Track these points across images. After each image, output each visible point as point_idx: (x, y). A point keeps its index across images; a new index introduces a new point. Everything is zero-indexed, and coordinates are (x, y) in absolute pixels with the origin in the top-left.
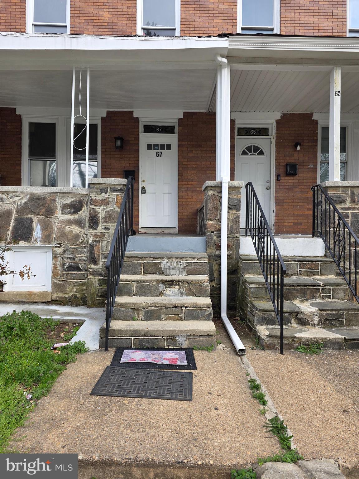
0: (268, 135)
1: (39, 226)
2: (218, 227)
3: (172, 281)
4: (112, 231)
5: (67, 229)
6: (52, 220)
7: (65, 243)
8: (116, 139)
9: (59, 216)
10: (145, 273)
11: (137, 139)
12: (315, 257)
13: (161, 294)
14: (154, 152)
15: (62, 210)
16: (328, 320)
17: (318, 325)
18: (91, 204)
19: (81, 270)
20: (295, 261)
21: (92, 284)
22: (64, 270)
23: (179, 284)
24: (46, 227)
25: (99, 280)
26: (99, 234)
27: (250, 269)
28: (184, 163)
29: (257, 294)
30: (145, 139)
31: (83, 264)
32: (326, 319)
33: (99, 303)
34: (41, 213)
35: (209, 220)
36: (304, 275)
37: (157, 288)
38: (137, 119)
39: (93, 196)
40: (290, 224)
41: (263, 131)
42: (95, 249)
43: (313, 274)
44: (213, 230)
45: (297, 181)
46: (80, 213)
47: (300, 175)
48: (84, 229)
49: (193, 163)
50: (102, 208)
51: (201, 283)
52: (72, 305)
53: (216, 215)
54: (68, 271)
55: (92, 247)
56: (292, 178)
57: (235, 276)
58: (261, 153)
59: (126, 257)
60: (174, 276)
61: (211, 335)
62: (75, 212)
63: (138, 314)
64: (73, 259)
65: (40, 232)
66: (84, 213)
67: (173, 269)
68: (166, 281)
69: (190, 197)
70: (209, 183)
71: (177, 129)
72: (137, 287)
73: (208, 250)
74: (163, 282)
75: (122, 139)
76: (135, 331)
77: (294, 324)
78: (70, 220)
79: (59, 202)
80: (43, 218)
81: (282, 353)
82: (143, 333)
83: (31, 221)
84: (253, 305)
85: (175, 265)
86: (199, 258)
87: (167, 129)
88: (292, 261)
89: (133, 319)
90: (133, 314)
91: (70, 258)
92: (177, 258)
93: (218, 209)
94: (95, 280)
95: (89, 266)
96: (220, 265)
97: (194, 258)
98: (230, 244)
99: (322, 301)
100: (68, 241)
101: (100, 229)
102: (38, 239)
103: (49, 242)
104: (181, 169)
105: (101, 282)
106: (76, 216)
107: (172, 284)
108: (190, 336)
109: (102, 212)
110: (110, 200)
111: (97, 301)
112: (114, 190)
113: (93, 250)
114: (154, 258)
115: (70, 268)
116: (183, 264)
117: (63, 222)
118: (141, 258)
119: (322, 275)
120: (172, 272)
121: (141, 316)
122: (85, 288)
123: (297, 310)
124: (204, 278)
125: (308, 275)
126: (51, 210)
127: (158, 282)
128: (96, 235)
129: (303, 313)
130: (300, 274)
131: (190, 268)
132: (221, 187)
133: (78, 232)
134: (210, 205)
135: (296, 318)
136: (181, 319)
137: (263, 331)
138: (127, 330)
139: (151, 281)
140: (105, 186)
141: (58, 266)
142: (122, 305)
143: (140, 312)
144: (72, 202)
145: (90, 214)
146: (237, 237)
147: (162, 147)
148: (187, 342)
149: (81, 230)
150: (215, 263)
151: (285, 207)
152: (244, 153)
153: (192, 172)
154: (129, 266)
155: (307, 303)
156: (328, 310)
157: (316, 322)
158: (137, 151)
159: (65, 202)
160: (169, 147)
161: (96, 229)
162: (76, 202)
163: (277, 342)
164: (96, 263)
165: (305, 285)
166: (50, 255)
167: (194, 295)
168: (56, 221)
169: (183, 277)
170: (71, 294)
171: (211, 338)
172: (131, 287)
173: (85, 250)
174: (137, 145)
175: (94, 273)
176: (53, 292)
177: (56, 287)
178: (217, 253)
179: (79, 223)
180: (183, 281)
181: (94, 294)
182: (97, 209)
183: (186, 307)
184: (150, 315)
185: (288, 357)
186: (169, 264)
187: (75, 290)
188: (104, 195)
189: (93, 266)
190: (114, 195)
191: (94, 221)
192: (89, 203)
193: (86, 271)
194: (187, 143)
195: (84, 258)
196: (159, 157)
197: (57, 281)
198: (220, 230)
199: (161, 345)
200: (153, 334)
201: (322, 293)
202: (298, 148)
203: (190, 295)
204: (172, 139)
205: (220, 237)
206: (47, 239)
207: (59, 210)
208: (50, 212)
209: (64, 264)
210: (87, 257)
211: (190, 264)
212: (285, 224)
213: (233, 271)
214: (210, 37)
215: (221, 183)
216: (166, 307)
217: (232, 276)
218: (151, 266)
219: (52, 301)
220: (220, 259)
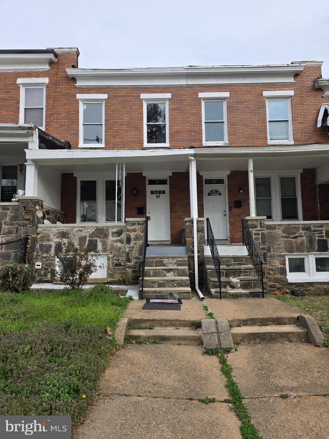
0: (223, 183)
1: (100, 244)
2: (192, 241)
3: (170, 269)
4: (138, 245)
5: (115, 245)
6: (107, 240)
7: (114, 252)
8: (133, 189)
9: (111, 238)
10: (156, 266)
11: (145, 188)
12: (243, 256)
13: (165, 276)
14: (155, 195)
15: (112, 235)
16: (244, 285)
17: (240, 288)
18: (127, 231)
19: (122, 266)
20: (231, 258)
21: (128, 273)
22: (113, 266)
23: (173, 271)
24: (104, 244)
25: (132, 271)
26: (131, 247)
27: (209, 263)
28: (173, 202)
29: (212, 275)
30: (149, 188)
31: (123, 263)
32: (243, 285)
33: (132, 283)
34: (102, 237)
35: (187, 238)
36: (237, 265)
37: (163, 273)
38: (145, 177)
39: (128, 227)
40: (239, 237)
41: (220, 181)
42: (130, 254)
43: (241, 264)
44: (190, 243)
45: (242, 211)
46: (121, 236)
47: (244, 207)
48: (123, 244)
49: (179, 202)
50: (133, 233)
51: (184, 270)
52: (118, 284)
53: (191, 235)
54: (116, 266)
55: (128, 253)
56: (239, 209)
57: (202, 267)
58: (220, 194)
59: (147, 258)
60: (171, 267)
61: (189, 293)
62: (119, 236)
63: (155, 284)
64: (118, 260)
65: (101, 247)
66: (123, 236)
67: (170, 263)
68: (167, 269)
69: (178, 222)
70: (187, 219)
71: (168, 182)
72: (153, 272)
73: (188, 253)
74: (166, 270)
75: (136, 189)
76: (154, 291)
77: (229, 288)
78: (116, 240)
79: (111, 231)
80: (102, 239)
81: (221, 299)
82: (158, 292)
83: (96, 241)
84: (209, 280)
85: (171, 261)
86: (183, 258)
87: (162, 182)
88: (230, 258)
89: (152, 287)
90: (152, 285)
91: (116, 260)
92: (172, 258)
93: (192, 232)
94: (130, 271)
95: (127, 264)
96: (194, 261)
97: (180, 258)
98: (199, 250)
99: (243, 277)
100: (116, 251)
101: (132, 244)
102: (100, 250)
103: (106, 252)
104: (171, 205)
105: (133, 272)
106: (119, 238)
107: (170, 271)
108: (180, 293)
109: (133, 235)
110: (137, 229)
111: (131, 282)
112: (139, 224)
113: (129, 255)
114: (160, 258)
115: (117, 265)
116: (175, 261)
117: (113, 241)
118: (154, 258)
119: (245, 265)
120: (169, 265)
121: (156, 286)
122: (124, 275)
123: (230, 281)
124: (186, 267)
125: (238, 265)
126: (107, 235)
127: (163, 270)
128: (130, 247)
129: (233, 282)
130: (234, 265)
131: (179, 263)
132: (193, 221)
133: (120, 246)
134: (188, 230)
135: (230, 285)
136: (175, 287)
137: (213, 290)
138: (151, 291)
139: (159, 270)
140: (134, 222)
141: (111, 264)
142: (147, 281)
143: (156, 284)
144: (117, 230)
145: (127, 236)
146: (202, 246)
147: (160, 192)
148: (178, 296)
149: (122, 245)
150: (191, 260)
151: (235, 226)
152: (209, 194)
153: (178, 207)
154: (148, 262)
155: (236, 278)
156: (244, 281)
157: (239, 287)
158: (145, 196)
159: (114, 231)
160: (164, 192)
161: (130, 244)
162: (119, 230)
163: (219, 295)
164: (130, 262)
165: (235, 270)
166: (106, 258)
167: (181, 276)
168: (109, 240)
169: (175, 267)
170: (117, 279)
171: (189, 294)
172: (150, 273)
173: (124, 255)
174: (145, 192)
175: (129, 267)
176: (108, 278)
177: (110, 275)
178: (192, 255)
179: (121, 241)
180: (175, 269)
181: (129, 278)
182: (130, 234)
183: (177, 281)
184: (160, 285)
185: (223, 301)
186: (168, 261)
187: (119, 276)
188: (134, 226)
189: (128, 263)
190: (139, 227)
191: (129, 240)
192: (126, 231)
193: (125, 266)
194: (174, 190)
195: (124, 259)
196: (158, 198)
197: (110, 272)
198: (193, 243)
199: (166, 297)
200: (163, 292)
201: (244, 273)
202: (241, 192)
203: (179, 276)
204: (166, 188)
205: (194, 246)
206: (105, 250)
207: (110, 235)
208: (106, 236)
209: (113, 263)
210: (125, 259)
211: (178, 261)
212: (236, 237)
213: (201, 264)
214: (185, 148)
215: (193, 219)
216: (168, 281)
217: (201, 267)
218: (159, 262)
219: (108, 282)
220: (194, 258)
